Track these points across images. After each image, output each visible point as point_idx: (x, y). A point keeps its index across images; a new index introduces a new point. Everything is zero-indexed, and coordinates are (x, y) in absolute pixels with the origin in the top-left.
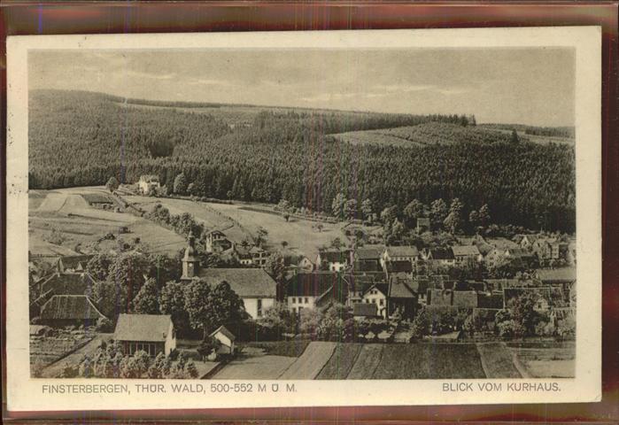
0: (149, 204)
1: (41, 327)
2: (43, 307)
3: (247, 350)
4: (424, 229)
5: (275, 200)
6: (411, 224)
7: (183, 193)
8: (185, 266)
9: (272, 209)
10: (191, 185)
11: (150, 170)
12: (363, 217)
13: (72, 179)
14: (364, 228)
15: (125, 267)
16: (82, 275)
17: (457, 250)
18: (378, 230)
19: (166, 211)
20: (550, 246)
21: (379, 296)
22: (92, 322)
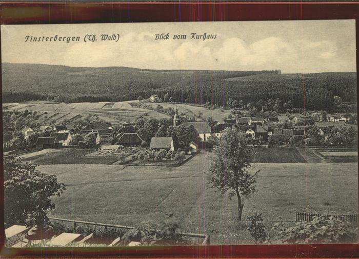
0: (155, 106)
1: (119, 146)
2: (119, 139)
3: (202, 151)
4: (265, 110)
5: (204, 102)
6: (259, 109)
7: (168, 101)
8: (174, 122)
9: (203, 105)
10: (171, 97)
11: (154, 93)
12: (240, 107)
13: (124, 98)
14: (241, 111)
15: (151, 123)
16: (134, 127)
17: (279, 118)
18: (246, 112)
19: (162, 107)
20: (318, 116)
21: (253, 132)
22: (139, 143)
